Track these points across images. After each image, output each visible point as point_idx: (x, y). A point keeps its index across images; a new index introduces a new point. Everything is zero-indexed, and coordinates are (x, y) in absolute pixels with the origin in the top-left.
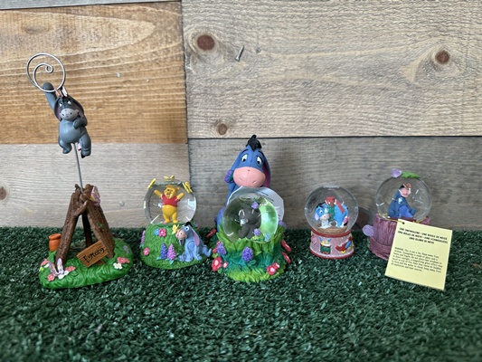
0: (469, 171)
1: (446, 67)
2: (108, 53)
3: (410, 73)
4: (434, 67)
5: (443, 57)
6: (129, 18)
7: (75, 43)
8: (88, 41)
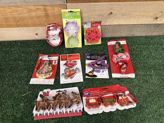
0: (114, 29)
1: (111, 15)
2: (53, 13)
3: (105, 16)
4: (110, 15)
5: (111, 13)
6: (57, 7)
7: (47, 11)
8: (49, 11)
